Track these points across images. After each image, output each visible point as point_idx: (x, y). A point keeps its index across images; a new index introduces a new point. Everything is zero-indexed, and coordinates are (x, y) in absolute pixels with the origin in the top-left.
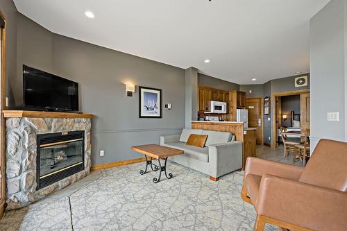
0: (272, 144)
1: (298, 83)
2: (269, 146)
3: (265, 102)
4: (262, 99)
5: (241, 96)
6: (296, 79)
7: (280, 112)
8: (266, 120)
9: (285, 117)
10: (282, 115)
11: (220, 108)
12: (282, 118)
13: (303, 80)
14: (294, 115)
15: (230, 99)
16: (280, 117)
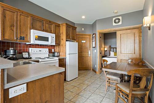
0: (97, 71)
1: (115, 22)
2: (95, 72)
3: (93, 37)
4: (91, 36)
5: (71, 29)
6: (114, 19)
7: (103, 46)
8: (93, 51)
9: (106, 49)
10: (104, 48)
11: (46, 39)
12: (104, 50)
13: (119, 19)
14: (111, 48)
15: (61, 32)
16: (103, 49)
